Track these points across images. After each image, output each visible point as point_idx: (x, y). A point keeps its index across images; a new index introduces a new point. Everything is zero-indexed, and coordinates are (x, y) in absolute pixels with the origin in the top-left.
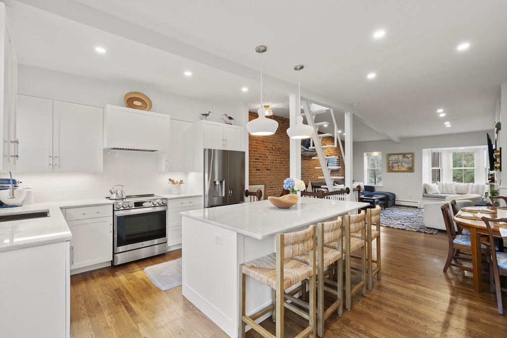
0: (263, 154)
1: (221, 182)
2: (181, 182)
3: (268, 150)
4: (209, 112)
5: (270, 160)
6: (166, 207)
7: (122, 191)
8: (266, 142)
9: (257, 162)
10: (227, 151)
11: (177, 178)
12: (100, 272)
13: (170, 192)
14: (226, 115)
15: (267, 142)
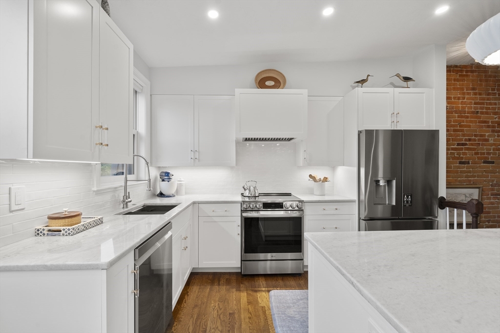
0: (476, 136)
1: (389, 182)
2: (325, 179)
3: (488, 127)
4: (368, 76)
5: (494, 144)
6: (301, 212)
7: (255, 188)
8: (482, 113)
9: (462, 149)
10: (401, 131)
11: (319, 175)
12: (227, 277)
13: (311, 192)
14: (398, 75)
15: (487, 113)
